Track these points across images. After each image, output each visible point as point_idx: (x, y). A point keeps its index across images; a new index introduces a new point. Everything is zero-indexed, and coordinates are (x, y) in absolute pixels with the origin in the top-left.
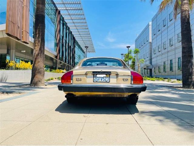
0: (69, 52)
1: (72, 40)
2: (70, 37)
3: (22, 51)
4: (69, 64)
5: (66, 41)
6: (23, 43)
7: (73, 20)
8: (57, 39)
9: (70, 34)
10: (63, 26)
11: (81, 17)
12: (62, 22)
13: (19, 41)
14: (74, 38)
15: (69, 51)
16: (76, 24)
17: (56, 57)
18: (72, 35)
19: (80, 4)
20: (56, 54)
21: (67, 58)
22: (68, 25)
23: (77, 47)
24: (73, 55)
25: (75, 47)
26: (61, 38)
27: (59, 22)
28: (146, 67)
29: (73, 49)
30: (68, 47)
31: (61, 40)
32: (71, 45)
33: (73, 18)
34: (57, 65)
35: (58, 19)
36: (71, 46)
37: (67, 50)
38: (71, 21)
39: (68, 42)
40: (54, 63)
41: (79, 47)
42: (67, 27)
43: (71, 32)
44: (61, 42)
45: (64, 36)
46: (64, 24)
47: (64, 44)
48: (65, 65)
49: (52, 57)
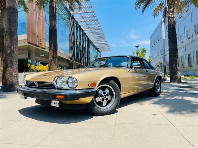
0: (84, 53)
1: (86, 41)
2: (84, 39)
3: (41, 55)
4: (84, 64)
5: (80, 43)
6: (41, 49)
7: (87, 22)
8: (71, 42)
9: (84, 36)
10: (77, 29)
11: (94, 19)
12: (75, 25)
13: (38, 48)
14: (88, 39)
15: (84, 51)
16: (90, 26)
17: (71, 58)
18: (86, 36)
19: (92, 7)
20: (71, 55)
21: (82, 59)
22: (82, 27)
23: (91, 46)
24: (88, 55)
25: (89, 47)
26: (75, 41)
27: (73, 25)
28: (159, 64)
29: (87, 50)
30: (83, 49)
31: (75, 43)
32: (86, 46)
33: (86, 21)
34: (73, 65)
35: (72, 23)
36: (85, 48)
37: (82, 51)
38: (85, 23)
39: (82, 43)
40: (70, 64)
41: (94, 46)
42: (81, 29)
43: (85, 34)
44: (75, 44)
45: (78, 38)
46: (78, 26)
47: (79, 45)
48: (81, 66)
49: (67, 58)
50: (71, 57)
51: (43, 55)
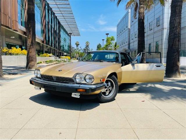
1: (57, 25)
2: (55, 22)
3: (11, 37)
4: (55, 47)
5: (51, 26)
7: (58, 5)
8: (43, 25)
9: (55, 19)
10: (48, 12)
11: (66, 2)
12: (47, 7)
13: (10, 30)
14: (59, 22)
15: (55, 35)
16: (61, 9)
17: (43, 42)
18: (57, 19)
20: (42, 39)
21: (53, 43)
22: (53, 9)
23: (62, 30)
24: (59, 39)
25: (60, 31)
26: (47, 24)
27: (45, 8)
29: (58, 33)
30: (54, 32)
31: (47, 25)
32: (57, 30)
33: (57, 3)
34: (44, 48)
35: (44, 5)
36: (56, 31)
37: (53, 34)
38: (56, 6)
39: (53, 27)
40: (40, 47)
41: (65, 30)
42: (52, 12)
43: (56, 17)
44: (47, 27)
45: (49, 21)
46: (50, 9)
47: (50, 29)
48: (51, 49)
49: (39, 42)
50: (43, 40)
51: (14, 37)
